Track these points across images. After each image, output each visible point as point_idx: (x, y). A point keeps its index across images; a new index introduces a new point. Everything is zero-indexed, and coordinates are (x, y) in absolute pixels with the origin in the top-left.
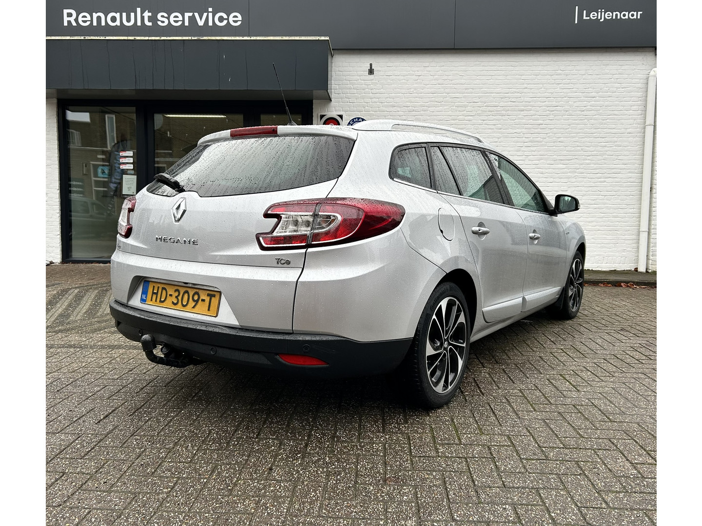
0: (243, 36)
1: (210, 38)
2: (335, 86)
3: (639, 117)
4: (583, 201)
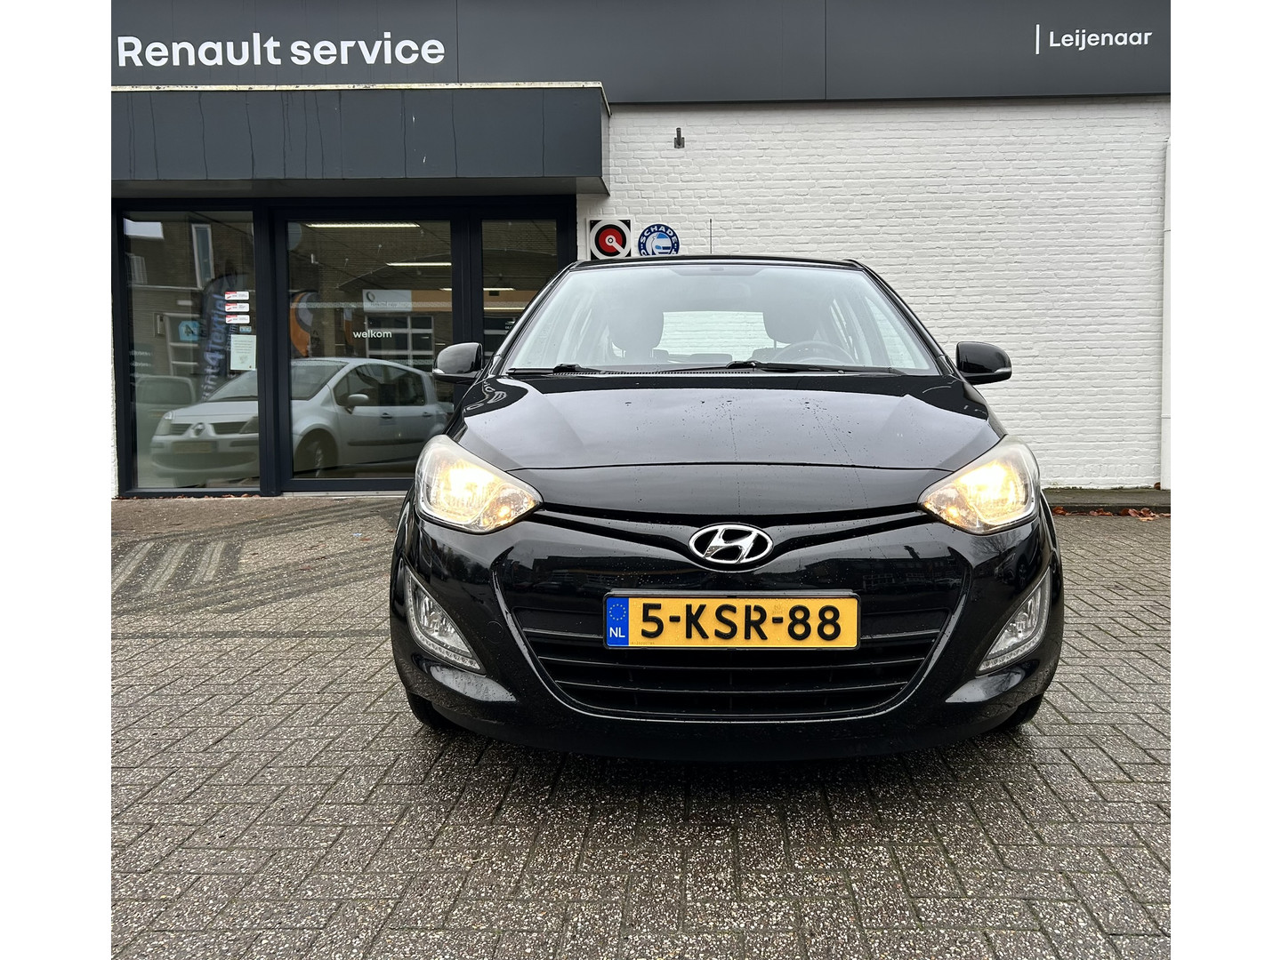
0: (447, 82)
1: (387, 86)
2: (615, 169)
3: (1152, 216)
4: (1061, 366)
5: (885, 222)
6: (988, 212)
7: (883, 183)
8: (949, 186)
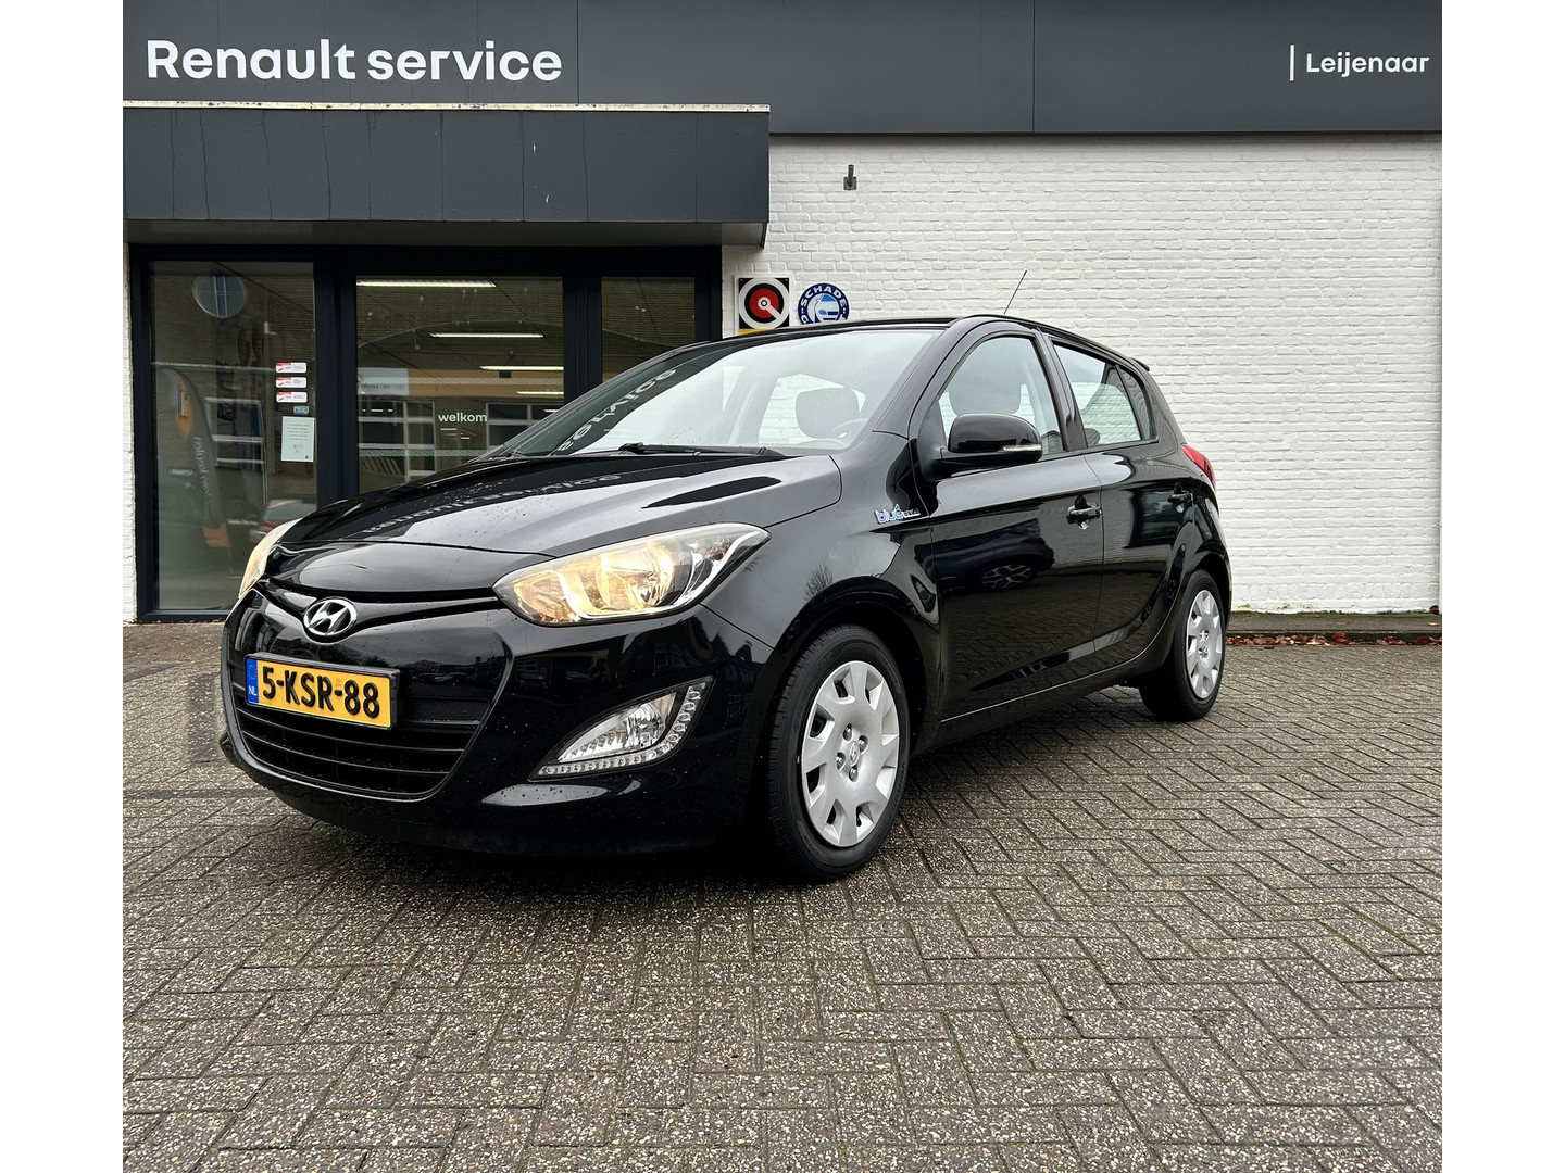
3: (1428, 279)
4: (1317, 462)
5: (1103, 283)
6: (1229, 273)
7: (1101, 235)
8: (1181, 241)
